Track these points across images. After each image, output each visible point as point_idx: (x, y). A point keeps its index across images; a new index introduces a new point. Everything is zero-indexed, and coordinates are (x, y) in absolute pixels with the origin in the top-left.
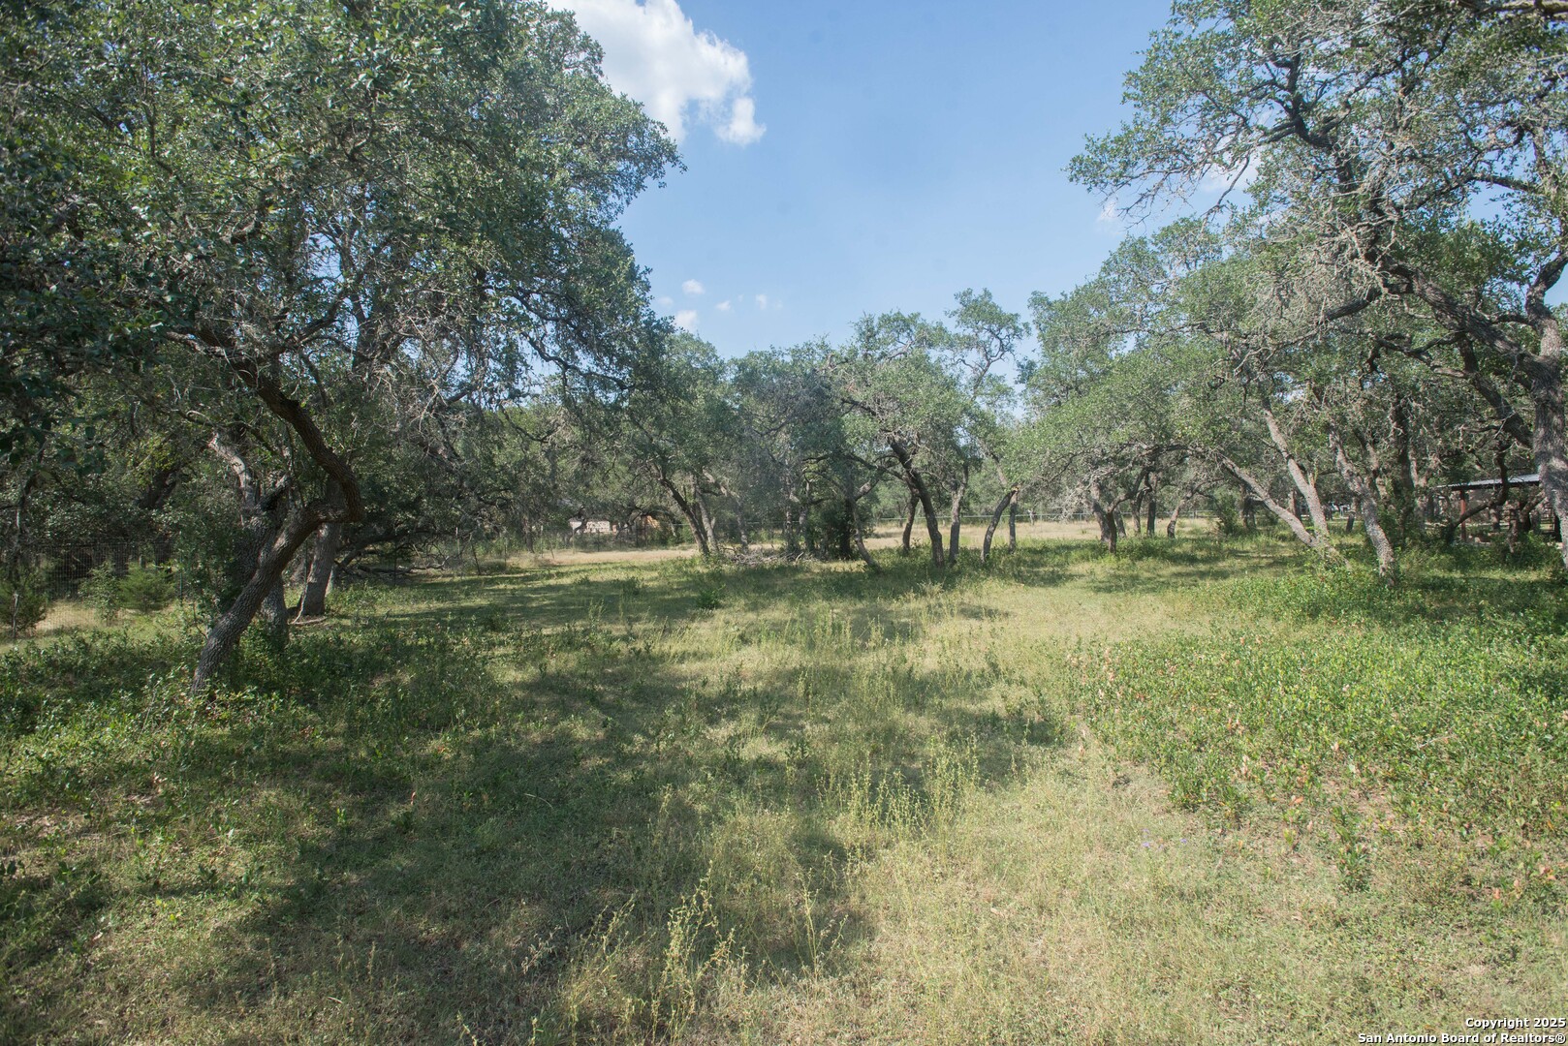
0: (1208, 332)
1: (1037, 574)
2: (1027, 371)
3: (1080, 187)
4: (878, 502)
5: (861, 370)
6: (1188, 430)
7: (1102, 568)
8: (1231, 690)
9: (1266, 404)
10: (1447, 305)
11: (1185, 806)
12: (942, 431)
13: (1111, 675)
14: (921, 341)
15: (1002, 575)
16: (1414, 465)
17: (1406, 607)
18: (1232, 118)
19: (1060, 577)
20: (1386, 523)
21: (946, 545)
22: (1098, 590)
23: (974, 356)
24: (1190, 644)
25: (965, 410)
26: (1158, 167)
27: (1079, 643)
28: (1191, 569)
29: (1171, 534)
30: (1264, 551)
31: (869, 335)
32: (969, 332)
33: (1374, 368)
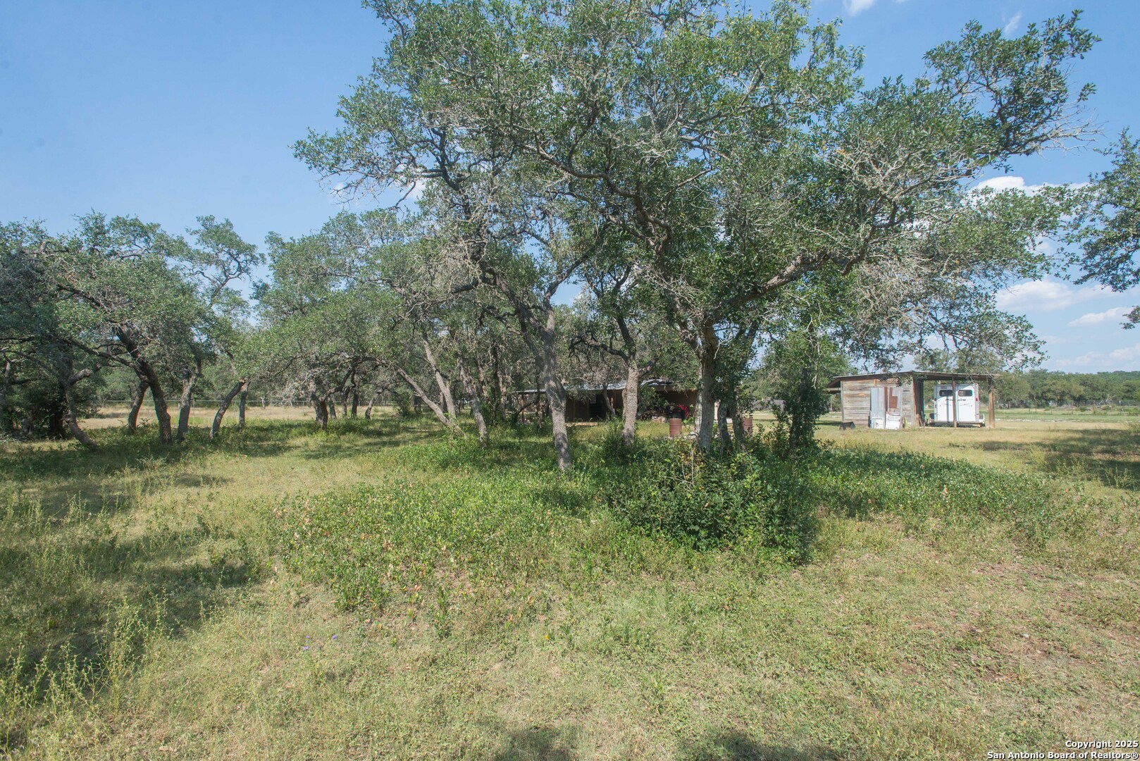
0: (392, 286)
1: (260, 447)
2: (261, 291)
3: (303, 164)
4: (104, 384)
5: (84, 262)
6: (377, 348)
7: (316, 441)
8: (389, 520)
9: (425, 336)
10: (511, 295)
11: (347, 609)
12: (175, 330)
13: (307, 520)
14: (159, 248)
15: (229, 449)
16: (501, 379)
17: (491, 460)
18: (406, 154)
19: (279, 448)
20: (485, 412)
21: (175, 424)
22: (309, 457)
23: (213, 271)
24: (368, 492)
25: (200, 313)
26: (361, 169)
27: (286, 498)
28: (378, 440)
29: (368, 416)
30: (424, 428)
31: (97, 231)
32: (209, 250)
33: (481, 323)
